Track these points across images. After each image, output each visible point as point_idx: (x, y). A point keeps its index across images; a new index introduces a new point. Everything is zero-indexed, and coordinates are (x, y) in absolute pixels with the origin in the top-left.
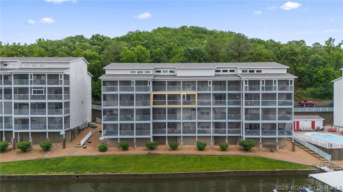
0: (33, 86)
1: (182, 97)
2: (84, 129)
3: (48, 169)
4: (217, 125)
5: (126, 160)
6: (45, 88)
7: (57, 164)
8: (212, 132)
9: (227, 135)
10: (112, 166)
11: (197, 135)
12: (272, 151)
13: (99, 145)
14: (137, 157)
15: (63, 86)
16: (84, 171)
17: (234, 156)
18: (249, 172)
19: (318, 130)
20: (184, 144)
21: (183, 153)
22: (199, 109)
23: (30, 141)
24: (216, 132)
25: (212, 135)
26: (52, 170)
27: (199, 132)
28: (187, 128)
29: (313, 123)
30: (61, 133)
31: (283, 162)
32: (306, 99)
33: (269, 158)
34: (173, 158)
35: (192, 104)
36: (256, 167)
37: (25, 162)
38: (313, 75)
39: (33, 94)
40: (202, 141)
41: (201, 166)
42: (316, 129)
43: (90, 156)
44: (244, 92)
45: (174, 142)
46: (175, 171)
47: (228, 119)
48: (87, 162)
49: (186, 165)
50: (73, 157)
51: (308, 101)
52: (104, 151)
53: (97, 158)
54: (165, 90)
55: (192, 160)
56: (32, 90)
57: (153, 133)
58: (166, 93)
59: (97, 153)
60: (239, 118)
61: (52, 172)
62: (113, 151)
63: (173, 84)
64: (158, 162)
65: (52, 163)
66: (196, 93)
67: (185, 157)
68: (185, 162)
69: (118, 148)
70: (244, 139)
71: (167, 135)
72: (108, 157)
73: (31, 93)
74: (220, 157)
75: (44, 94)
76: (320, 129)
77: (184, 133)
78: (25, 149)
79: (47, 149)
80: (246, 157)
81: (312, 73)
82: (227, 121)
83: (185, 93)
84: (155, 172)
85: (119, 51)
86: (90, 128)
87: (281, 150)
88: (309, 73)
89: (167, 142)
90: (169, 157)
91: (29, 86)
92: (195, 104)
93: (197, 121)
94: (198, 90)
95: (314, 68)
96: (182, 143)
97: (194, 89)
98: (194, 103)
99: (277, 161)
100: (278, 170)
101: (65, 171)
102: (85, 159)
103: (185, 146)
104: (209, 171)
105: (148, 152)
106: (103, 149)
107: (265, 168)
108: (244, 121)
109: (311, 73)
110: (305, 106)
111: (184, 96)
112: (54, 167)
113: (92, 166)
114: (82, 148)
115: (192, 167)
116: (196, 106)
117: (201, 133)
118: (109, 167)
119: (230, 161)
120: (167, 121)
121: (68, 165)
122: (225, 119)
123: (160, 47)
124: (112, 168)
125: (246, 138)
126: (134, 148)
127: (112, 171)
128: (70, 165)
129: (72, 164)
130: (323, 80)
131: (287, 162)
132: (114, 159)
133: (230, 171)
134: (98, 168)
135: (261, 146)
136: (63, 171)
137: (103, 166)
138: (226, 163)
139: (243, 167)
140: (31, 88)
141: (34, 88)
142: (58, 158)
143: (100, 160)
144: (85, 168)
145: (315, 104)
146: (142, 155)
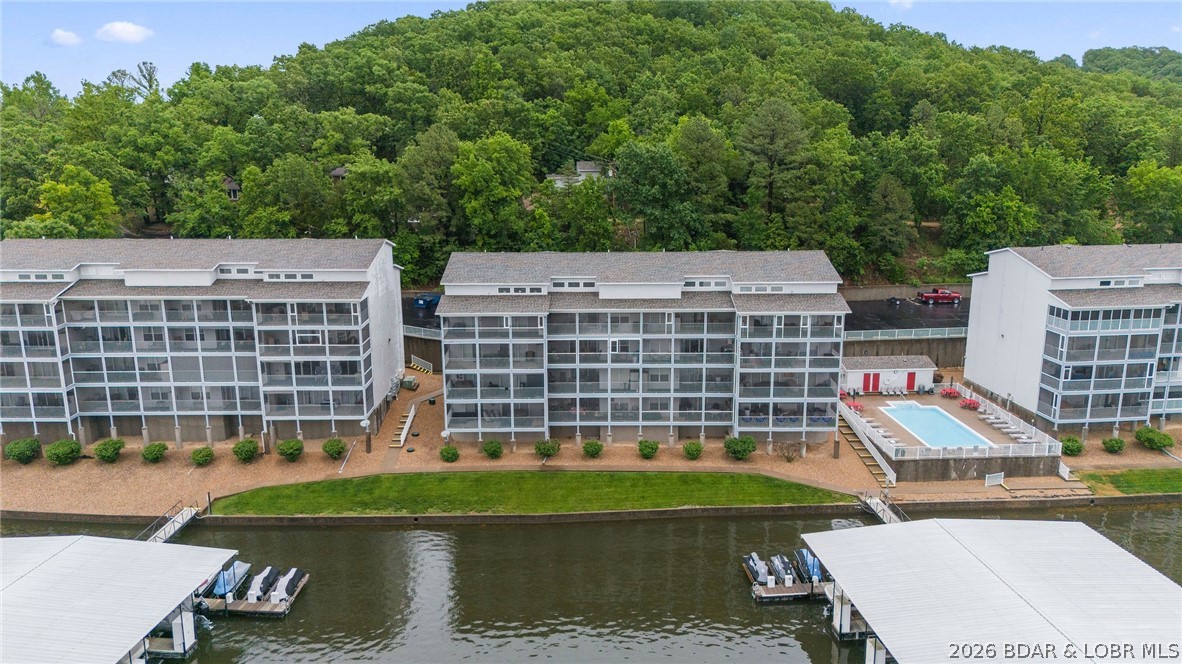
0: (298, 327)
1: (610, 346)
2: (394, 398)
3: (356, 503)
4: (685, 404)
5: (500, 483)
6: (323, 332)
7: (370, 491)
8: (672, 419)
9: (703, 423)
10: (476, 498)
11: (641, 423)
12: (789, 460)
13: (442, 447)
14: (520, 477)
15: (360, 327)
16: (426, 509)
17: (710, 474)
18: (731, 509)
19: (921, 392)
20: (614, 441)
21: (611, 467)
22: (645, 371)
23: (300, 438)
24: (681, 417)
25: (672, 423)
26: (365, 505)
27: (646, 417)
28: (621, 410)
29: (911, 377)
30: (363, 424)
31: (800, 487)
32: (940, 280)
33: (777, 479)
34: (591, 479)
35: (631, 362)
36: (747, 499)
37: (307, 488)
38: (967, 215)
39: (298, 345)
40: (652, 438)
41: (643, 497)
42: (916, 389)
43: (428, 474)
44: (739, 339)
45: (593, 440)
46: (595, 509)
47: (707, 391)
48: (425, 487)
49: (616, 496)
50: (396, 477)
51: (940, 291)
52: (453, 461)
53: (444, 479)
54: (575, 332)
55: (628, 484)
56: (297, 335)
57: (550, 420)
58: (577, 337)
59: (439, 466)
60: (730, 389)
61: (368, 511)
62: (472, 462)
63: (593, 318)
64: (561, 488)
65: (360, 491)
66: (639, 337)
67: (613, 477)
68: (613, 489)
69: (479, 452)
70: (736, 435)
71: (578, 423)
72: (463, 476)
73: (295, 343)
74: (682, 476)
75: (321, 345)
76: (926, 389)
77: (614, 418)
78: (293, 457)
79: (336, 455)
80: (732, 477)
81: (966, 208)
82: (704, 395)
83: (617, 338)
84: (557, 511)
85: (448, 155)
86: (405, 390)
87: (811, 455)
88: (957, 208)
89: (579, 439)
90: (583, 475)
91: (290, 327)
92: (638, 362)
93: (640, 395)
94: (644, 332)
95: (973, 194)
96: (610, 439)
97: (636, 330)
98: (635, 359)
99: (790, 486)
100: (787, 505)
101: (390, 509)
102: (420, 482)
103: (616, 445)
104: (658, 507)
105: (540, 463)
106: (451, 457)
107: (762, 502)
108: (738, 400)
109: (961, 209)
110: (931, 302)
111: (614, 343)
112: (367, 498)
113: (440, 497)
114: (404, 450)
115: (627, 499)
116: (640, 366)
117: (649, 419)
118: (471, 499)
119: (700, 486)
120: (578, 395)
121: (392, 495)
122: (701, 391)
123: (555, 102)
124: (476, 502)
125: (740, 433)
126: (512, 452)
127: (479, 507)
128: (396, 494)
129: (399, 492)
130: (988, 231)
131: (808, 487)
132: (477, 480)
133: (697, 507)
134: (450, 502)
135: (770, 447)
136: (385, 507)
137: (459, 498)
138: (692, 491)
139: (722, 500)
140: (293, 331)
141: (300, 332)
142: (367, 478)
143: (450, 483)
144: (425, 501)
145: (959, 298)
146: (531, 472)
